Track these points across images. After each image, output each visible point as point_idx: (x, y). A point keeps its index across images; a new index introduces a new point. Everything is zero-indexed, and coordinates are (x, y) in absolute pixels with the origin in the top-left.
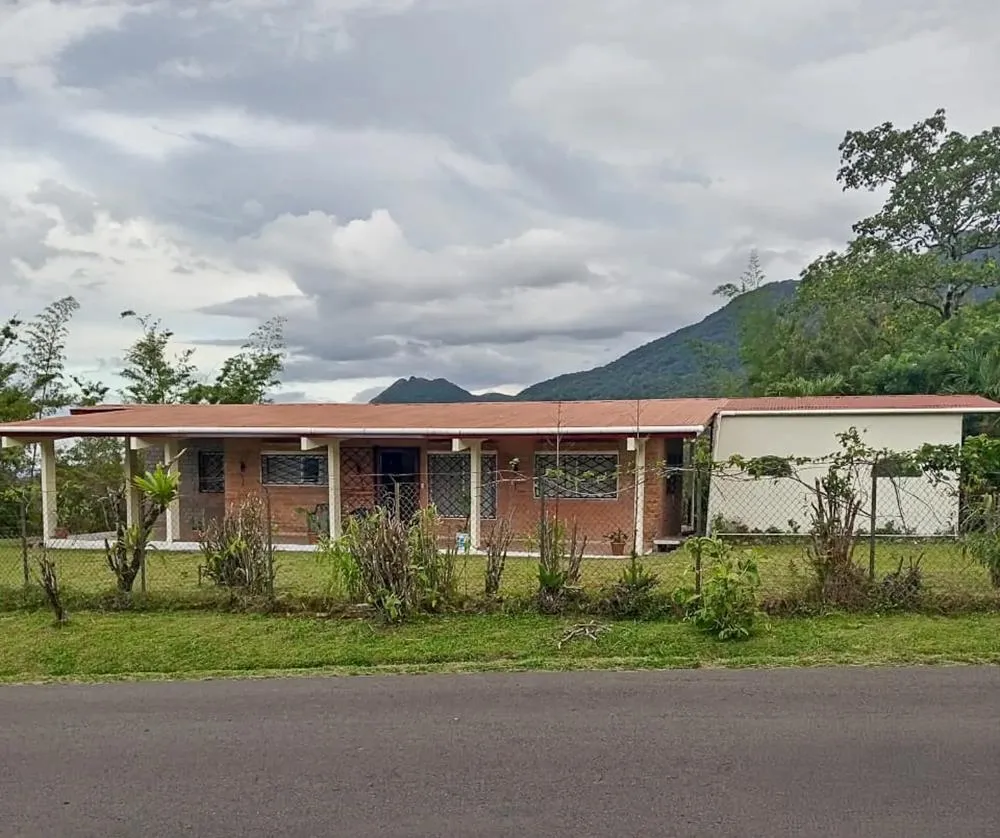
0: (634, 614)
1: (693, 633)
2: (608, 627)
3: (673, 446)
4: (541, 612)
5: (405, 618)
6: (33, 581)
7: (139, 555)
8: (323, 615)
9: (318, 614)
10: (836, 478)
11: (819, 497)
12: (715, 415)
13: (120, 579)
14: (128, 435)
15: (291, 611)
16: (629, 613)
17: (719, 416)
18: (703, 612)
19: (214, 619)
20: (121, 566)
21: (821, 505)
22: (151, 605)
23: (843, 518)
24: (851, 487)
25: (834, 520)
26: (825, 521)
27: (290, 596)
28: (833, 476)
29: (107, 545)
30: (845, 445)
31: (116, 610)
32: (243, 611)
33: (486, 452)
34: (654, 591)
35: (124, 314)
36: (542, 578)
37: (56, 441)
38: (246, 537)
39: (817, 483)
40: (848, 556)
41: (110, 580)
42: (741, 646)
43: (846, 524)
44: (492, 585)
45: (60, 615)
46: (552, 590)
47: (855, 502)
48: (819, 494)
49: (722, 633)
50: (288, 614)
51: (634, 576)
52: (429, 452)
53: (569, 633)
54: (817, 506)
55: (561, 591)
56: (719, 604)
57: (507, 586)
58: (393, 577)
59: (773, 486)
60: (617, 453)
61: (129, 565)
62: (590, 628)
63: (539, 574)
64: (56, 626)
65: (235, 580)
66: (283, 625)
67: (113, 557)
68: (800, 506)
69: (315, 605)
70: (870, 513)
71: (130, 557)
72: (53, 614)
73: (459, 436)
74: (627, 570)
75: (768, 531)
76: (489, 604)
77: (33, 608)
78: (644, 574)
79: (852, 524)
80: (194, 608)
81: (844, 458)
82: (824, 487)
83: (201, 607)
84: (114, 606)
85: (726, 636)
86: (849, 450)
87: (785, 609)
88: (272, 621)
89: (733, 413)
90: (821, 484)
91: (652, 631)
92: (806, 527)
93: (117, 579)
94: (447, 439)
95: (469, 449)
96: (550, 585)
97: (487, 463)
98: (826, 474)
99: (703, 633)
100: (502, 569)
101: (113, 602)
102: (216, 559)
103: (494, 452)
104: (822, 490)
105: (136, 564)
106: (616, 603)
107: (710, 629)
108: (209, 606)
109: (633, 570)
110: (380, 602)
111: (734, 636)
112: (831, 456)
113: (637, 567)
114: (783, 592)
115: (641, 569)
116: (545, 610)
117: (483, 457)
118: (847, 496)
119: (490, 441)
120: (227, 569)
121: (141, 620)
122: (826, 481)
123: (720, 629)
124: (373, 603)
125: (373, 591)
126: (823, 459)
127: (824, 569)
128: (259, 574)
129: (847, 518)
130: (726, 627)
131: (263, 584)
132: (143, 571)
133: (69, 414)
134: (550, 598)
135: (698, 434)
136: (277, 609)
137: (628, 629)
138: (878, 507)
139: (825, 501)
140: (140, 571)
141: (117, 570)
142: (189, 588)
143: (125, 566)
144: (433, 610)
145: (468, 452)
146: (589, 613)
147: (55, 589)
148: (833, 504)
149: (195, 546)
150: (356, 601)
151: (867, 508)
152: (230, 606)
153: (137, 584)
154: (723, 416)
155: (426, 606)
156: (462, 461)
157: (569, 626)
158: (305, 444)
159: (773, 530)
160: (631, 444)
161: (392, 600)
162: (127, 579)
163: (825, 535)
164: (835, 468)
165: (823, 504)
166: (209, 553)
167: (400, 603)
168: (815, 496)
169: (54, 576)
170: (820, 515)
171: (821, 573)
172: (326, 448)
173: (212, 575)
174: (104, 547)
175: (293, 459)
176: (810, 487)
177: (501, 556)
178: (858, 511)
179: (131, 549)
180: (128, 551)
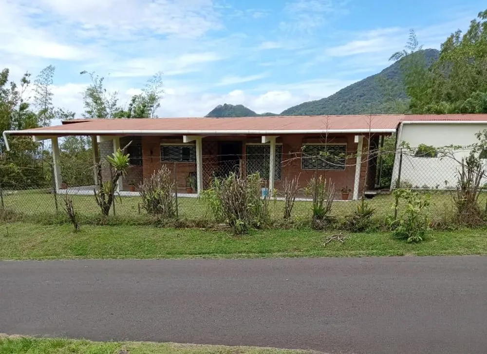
0: (361, 230)
1: (394, 239)
2: (349, 236)
3: (374, 139)
4: (314, 228)
5: (244, 231)
6: (61, 209)
7: (111, 198)
8: (203, 229)
9: (201, 229)
10: (474, 158)
11: (463, 167)
12: (400, 123)
13: (102, 210)
14: (95, 135)
15: (187, 227)
16: (359, 229)
17: (402, 124)
18: (400, 228)
19: (151, 230)
20: (103, 203)
21: (463, 172)
22: (117, 222)
23: (474, 179)
24: (481, 162)
25: (470, 180)
26: (465, 181)
27: (186, 220)
28: (472, 157)
29: (95, 192)
30: (479, 139)
31: (102, 225)
32: (163, 226)
33: (277, 144)
34: (373, 217)
35: (82, 73)
36: (315, 211)
37: (58, 138)
38: (163, 188)
39: (463, 160)
40: (475, 199)
41: (99, 210)
42: (418, 245)
43: (476, 183)
44: (287, 214)
45: (76, 226)
46: (320, 218)
47: (482, 171)
49: (409, 239)
50: (186, 228)
51: (363, 209)
52: (247, 144)
53: (330, 239)
54: (461, 172)
55: (324, 218)
56: (408, 224)
57: (295, 215)
58: (240, 211)
59: (440, 162)
60: (346, 144)
61: (107, 202)
62: (340, 236)
63: (313, 208)
64: (75, 232)
65: (159, 211)
66: (186, 233)
67: (98, 198)
68: (453, 172)
69: (199, 224)
71: (107, 198)
72: (73, 226)
73: (266, 135)
74: (359, 207)
75: (423, 187)
76: (287, 223)
77: (61, 223)
78: (368, 208)
79: (479, 183)
80: (139, 224)
81: (479, 146)
82: (467, 162)
83: (144, 224)
84: (101, 222)
85: (411, 241)
86: (482, 141)
87: (440, 227)
88: (178, 232)
89: (409, 122)
90: (465, 161)
91: (373, 237)
92: (454, 183)
93: (101, 210)
94: (259, 136)
95: (269, 142)
96: (319, 214)
97: (278, 149)
98: (468, 155)
99: (399, 239)
100: (292, 206)
101: (100, 221)
102: (148, 200)
103: (281, 144)
104: (465, 163)
105: (110, 201)
106: (353, 224)
107: (403, 237)
108: (147, 223)
109: (363, 206)
110: (233, 223)
111: (414, 241)
112: (472, 145)
113: (365, 205)
114: (438, 219)
115: (366, 206)
116: (316, 228)
117: (277, 146)
118: (478, 167)
119: (280, 137)
120: (154, 206)
121: (115, 229)
122: (468, 159)
123: (407, 237)
124: (229, 224)
125: (229, 217)
126: (468, 147)
127: (462, 206)
128: (170, 208)
129: (477, 179)
130: (411, 236)
131: (171, 215)
132: (114, 205)
133: (61, 124)
134: (318, 221)
135: (393, 134)
136: (181, 226)
137: (358, 237)
139: (466, 170)
140: (112, 205)
141: (101, 205)
142: (135, 214)
143: (105, 203)
144: (258, 228)
145: (269, 144)
146: (339, 229)
147: (73, 214)
148: (470, 171)
149: (137, 194)
150: (218, 222)
152: (158, 223)
153: (111, 211)
154: (405, 124)
155: (255, 225)
156: (267, 148)
157: (329, 235)
158: (185, 139)
159: (425, 187)
160: (357, 139)
161: (239, 222)
162: (106, 210)
163: (464, 188)
164: (474, 152)
165: (465, 172)
166: (144, 197)
167: (242, 223)
168: (461, 167)
169: (72, 207)
170: (462, 178)
171: (460, 208)
172: (194, 142)
173: (146, 208)
174: (94, 194)
175: (177, 148)
176: (459, 162)
177: (293, 199)
178: (483, 175)
179: (107, 193)
180: (105, 195)
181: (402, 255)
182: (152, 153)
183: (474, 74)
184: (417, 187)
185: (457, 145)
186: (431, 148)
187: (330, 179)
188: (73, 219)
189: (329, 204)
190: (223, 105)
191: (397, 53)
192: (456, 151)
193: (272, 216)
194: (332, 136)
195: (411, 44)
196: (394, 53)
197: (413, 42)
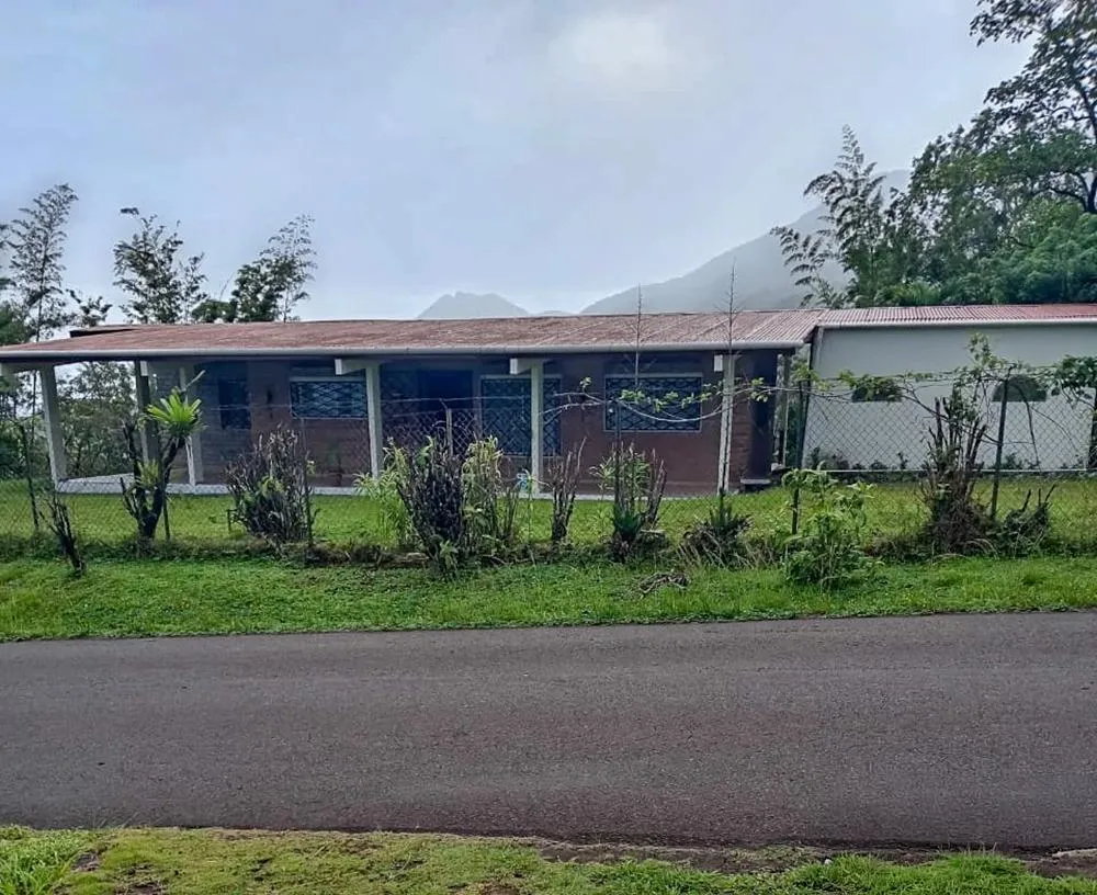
4: (615, 561)
5: (462, 568)
6: (44, 528)
7: (160, 499)
8: (370, 566)
9: (364, 565)
10: (960, 399)
11: (939, 421)
12: (817, 328)
13: (140, 525)
14: (137, 359)
15: (333, 562)
17: (821, 330)
20: (140, 510)
21: (940, 430)
22: (174, 552)
23: (965, 446)
24: (977, 409)
25: (954, 448)
26: (944, 449)
27: (332, 545)
28: (957, 396)
29: (124, 487)
31: (138, 560)
32: (279, 560)
33: (547, 376)
36: (617, 522)
37: (56, 368)
38: (280, 475)
39: (938, 404)
40: (968, 490)
41: (131, 527)
43: (969, 452)
44: (559, 531)
45: (76, 563)
46: (628, 536)
47: (980, 427)
48: (939, 417)
50: (331, 565)
51: (722, 517)
52: (482, 377)
53: (650, 584)
54: (935, 432)
55: (638, 537)
56: (819, 547)
58: (448, 523)
60: (700, 375)
61: (149, 508)
62: (672, 578)
63: (613, 516)
64: (74, 576)
65: (271, 526)
66: (328, 575)
67: (130, 501)
69: (362, 555)
70: (997, 439)
71: (150, 501)
72: (69, 563)
73: (519, 355)
74: (714, 512)
75: (872, 466)
76: (555, 553)
78: (733, 515)
79: (975, 453)
80: (223, 558)
81: (971, 373)
82: (946, 409)
84: (136, 554)
88: (310, 573)
90: (942, 406)
92: (919, 456)
93: (137, 525)
94: (504, 359)
95: (529, 372)
96: (625, 528)
97: (547, 387)
98: (948, 394)
100: (570, 512)
101: (135, 550)
102: (247, 502)
103: (558, 376)
104: (943, 412)
105: (158, 507)
107: (805, 577)
109: (722, 511)
110: (433, 551)
112: (957, 371)
113: (726, 507)
115: (729, 510)
116: (618, 556)
117: (546, 382)
118: (971, 419)
119: (555, 360)
120: (260, 514)
122: (948, 402)
124: (426, 552)
126: (948, 375)
127: (939, 505)
128: (296, 520)
129: (969, 446)
131: (301, 535)
132: (166, 516)
133: (68, 336)
134: (625, 544)
136: (320, 559)
138: (1006, 431)
139: (945, 425)
140: (162, 514)
141: (136, 515)
143: (145, 508)
145: (526, 377)
147: (70, 537)
148: (956, 429)
149: (222, 489)
150: (405, 549)
151: (993, 433)
153: (160, 532)
154: (829, 330)
156: (523, 385)
158: (339, 368)
159: (877, 466)
160: (718, 364)
161: (447, 548)
162: (148, 527)
163: (942, 466)
164: (960, 385)
165: (943, 430)
166: (238, 495)
167: (455, 551)
168: (935, 420)
169: (67, 520)
170: (939, 444)
171: (934, 509)
172: (363, 373)
173: (242, 520)
174: (120, 490)
175: (326, 386)
176: (928, 409)
177: (570, 497)
178: (983, 437)
179: (150, 488)
180: (147, 492)
182: (270, 397)
185: (923, 372)
187: (654, 451)
188: (67, 546)
189: (653, 507)
191: (822, 177)
193: (525, 533)
195: (847, 158)
196: (815, 178)
197: (851, 155)
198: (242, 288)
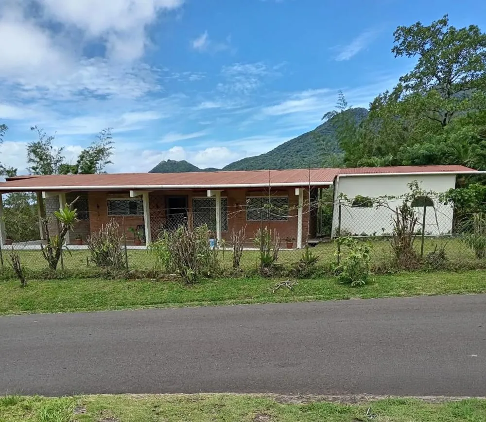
0: (307, 276)
1: (339, 284)
2: (295, 282)
3: (314, 192)
4: (263, 276)
5: (194, 280)
6: (6, 265)
7: (59, 252)
8: (154, 279)
9: (151, 279)
10: (407, 207)
11: (398, 216)
12: (336, 176)
13: (50, 264)
14: (40, 191)
15: (138, 278)
16: (305, 276)
17: (338, 177)
18: (344, 274)
19: (101, 282)
20: (50, 257)
21: (398, 220)
22: (67, 275)
23: (409, 226)
24: (413, 210)
25: (404, 227)
26: (400, 228)
27: (137, 271)
28: (405, 205)
29: (42, 247)
30: (411, 189)
31: (50, 279)
32: (114, 278)
33: (222, 197)
34: (317, 264)
36: (263, 260)
37: (2, 195)
38: (111, 241)
39: (397, 209)
40: (411, 244)
41: (46, 264)
42: (362, 289)
43: (410, 229)
44: (236, 264)
45: (23, 281)
46: (267, 265)
47: (415, 218)
48: (397, 214)
49: (353, 283)
50: (137, 280)
51: (308, 257)
52: (193, 198)
53: (278, 286)
54: (396, 220)
55: (272, 266)
56: (352, 270)
57: (244, 264)
58: (190, 261)
59: (376, 211)
60: (287, 196)
61: (54, 257)
62: (288, 283)
63: (261, 257)
64: (22, 287)
65: (108, 263)
66: (137, 284)
67: (46, 253)
68: (389, 220)
69: (150, 275)
70: (422, 223)
71: (54, 253)
72: (20, 281)
73: (211, 189)
74: (304, 255)
75: (361, 235)
76: (236, 273)
77: (8, 278)
78: (312, 256)
79: (413, 229)
80: (89, 277)
81: (411, 196)
82: (401, 210)
83: (92, 277)
84: (48, 277)
85: (355, 285)
86: (413, 191)
87: (380, 271)
88: (128, 283)
89: (345, 175)
90: (399, 209)
91: (319, 283)
92: (390, 230)
93: (48, 264)
94: (205, 190)
95: (215, 196)
96: (266, 262)
97: (224, 203)
98: (401, 204)
99: (343, 284)
100: (241, 255)
101: (48, 275)
102: (97, 253)
103: (226, 197)
104: (399, 212)
105: (58, 256)
106: (299, 270)
107: (347, 282)
108: (96, 276)
109: (307, 254)
110: (183, 273)
111: (358, 285)
112: (405, 195)
113: (309, 253)
114: (378, 264)
115: (311, 254)
116: (266, 275)
117: (222, 200)
118: (411, 215)
119: (225, 191)
120: (103, 259)
121: (64, 283)
122: (401, 208)
123: (352, 282)
124: (180, 274)
125: (180, 267)
126: (401, 196)
127: (399, 251)
128: (119, 260)
129: (411, 226)
130: (355, 280)
131: (121, 266)
132: (62, 260)
133: (5, 181)
134: (266, 269)
135: (330, 186)
136: (131, 277)
137: (306, 283)
138: (426, 220)
139: (400, 218)
140: (60, 259)
141: (48, 260)
142: (83, 267)
143: (52, 257)
144: (209, 277)
145: (214, 198)
146: (286, 276)
147: (20, 269)
148: (405, 219)
149: (85, 247)
150: (169, 272)
151: (421, 221)
152: (108, 276)
153: (59, 266)
154: (340, 177)
155: (205, 274)
156: (212, 201)
157: (276, 282)
158: (132, 194)
159: (363, 234)
160: (297, 192)
161: (190, 272)
162: (54, 264)
163: (400, 235)
164: (406, 201)
165: (400, 219)
166: (93, 250)
167: (193, 273)
168: (396, 216)
169: (18, 262)
170: (398, 225)
171: (397, 253)
172: (142, 196)
173: (94, 261)
174: (41, 248)
175: (124, 202)
176: (394, 211)
177: (241, 249)
178: (416, 222)
179: (55, 248)
180: (53, 249)
181: (348, 299)
182: (98, 207)
183: (401, 130)
184: (356, 235)
185: (391, 195)
186: (367, 198)
187: (275, 229)
188: (20, 274)
189: (276, 252)
190: (166, 161)
191: (329, 113)
192: (390, 200)
193: (222, 265)
194: (275, 189)
195: (341, 104)
196: (326, 113)
197: (342, 103)
198: (82, 159)
